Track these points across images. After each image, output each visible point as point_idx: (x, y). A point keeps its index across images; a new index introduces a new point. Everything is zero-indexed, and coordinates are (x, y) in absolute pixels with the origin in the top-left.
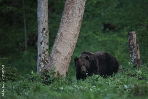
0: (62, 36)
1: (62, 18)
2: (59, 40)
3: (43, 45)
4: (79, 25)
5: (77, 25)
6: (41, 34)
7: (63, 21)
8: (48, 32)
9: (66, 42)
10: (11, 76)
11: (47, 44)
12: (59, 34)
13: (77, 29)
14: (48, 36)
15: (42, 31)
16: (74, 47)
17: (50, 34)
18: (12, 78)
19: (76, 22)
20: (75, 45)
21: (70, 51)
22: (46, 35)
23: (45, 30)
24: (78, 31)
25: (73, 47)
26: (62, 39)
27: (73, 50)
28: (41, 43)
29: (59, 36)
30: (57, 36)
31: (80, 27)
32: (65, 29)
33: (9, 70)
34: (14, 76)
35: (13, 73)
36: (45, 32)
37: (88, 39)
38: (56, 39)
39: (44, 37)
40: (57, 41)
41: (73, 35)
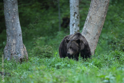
0: (91, 19)
1: (91, 4)
2: (88, 22)
3: (75, 26)
4: (106, 10)
5: (104, 10)
6: (73, 17)
7: (92, 6)
8: (79, 16)
9: (94, 24)
10: (47, 53)
11: (78, 26)
12: (88, 17)
13: (104, 13)
14: (79, 19)
15: (74, 15)
16: (102, 29)
17: (81, 17)
18: (48, 55)
19: (103, 7)
20: (102, 27)
21: (98, 32)
22: (77, 18)
23: (76, 14)
24: (105, 15)
25: (100, 28)
26: (91, 21)
27: (100, 31)
28: (73, 25)
29: (88, 19)
30: (87, 19)
31: (106, 11)
32: (94, 13)
33: (45, 48)
34: (50, 53)
35: (49, 50)
36: (76, 15)
37: (113, 21)
38: (86, 22)
39: (76, 20)
40: (87, 23)
41: (100, 18)
